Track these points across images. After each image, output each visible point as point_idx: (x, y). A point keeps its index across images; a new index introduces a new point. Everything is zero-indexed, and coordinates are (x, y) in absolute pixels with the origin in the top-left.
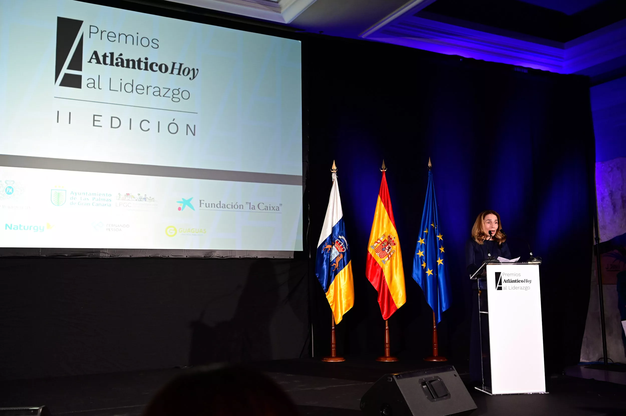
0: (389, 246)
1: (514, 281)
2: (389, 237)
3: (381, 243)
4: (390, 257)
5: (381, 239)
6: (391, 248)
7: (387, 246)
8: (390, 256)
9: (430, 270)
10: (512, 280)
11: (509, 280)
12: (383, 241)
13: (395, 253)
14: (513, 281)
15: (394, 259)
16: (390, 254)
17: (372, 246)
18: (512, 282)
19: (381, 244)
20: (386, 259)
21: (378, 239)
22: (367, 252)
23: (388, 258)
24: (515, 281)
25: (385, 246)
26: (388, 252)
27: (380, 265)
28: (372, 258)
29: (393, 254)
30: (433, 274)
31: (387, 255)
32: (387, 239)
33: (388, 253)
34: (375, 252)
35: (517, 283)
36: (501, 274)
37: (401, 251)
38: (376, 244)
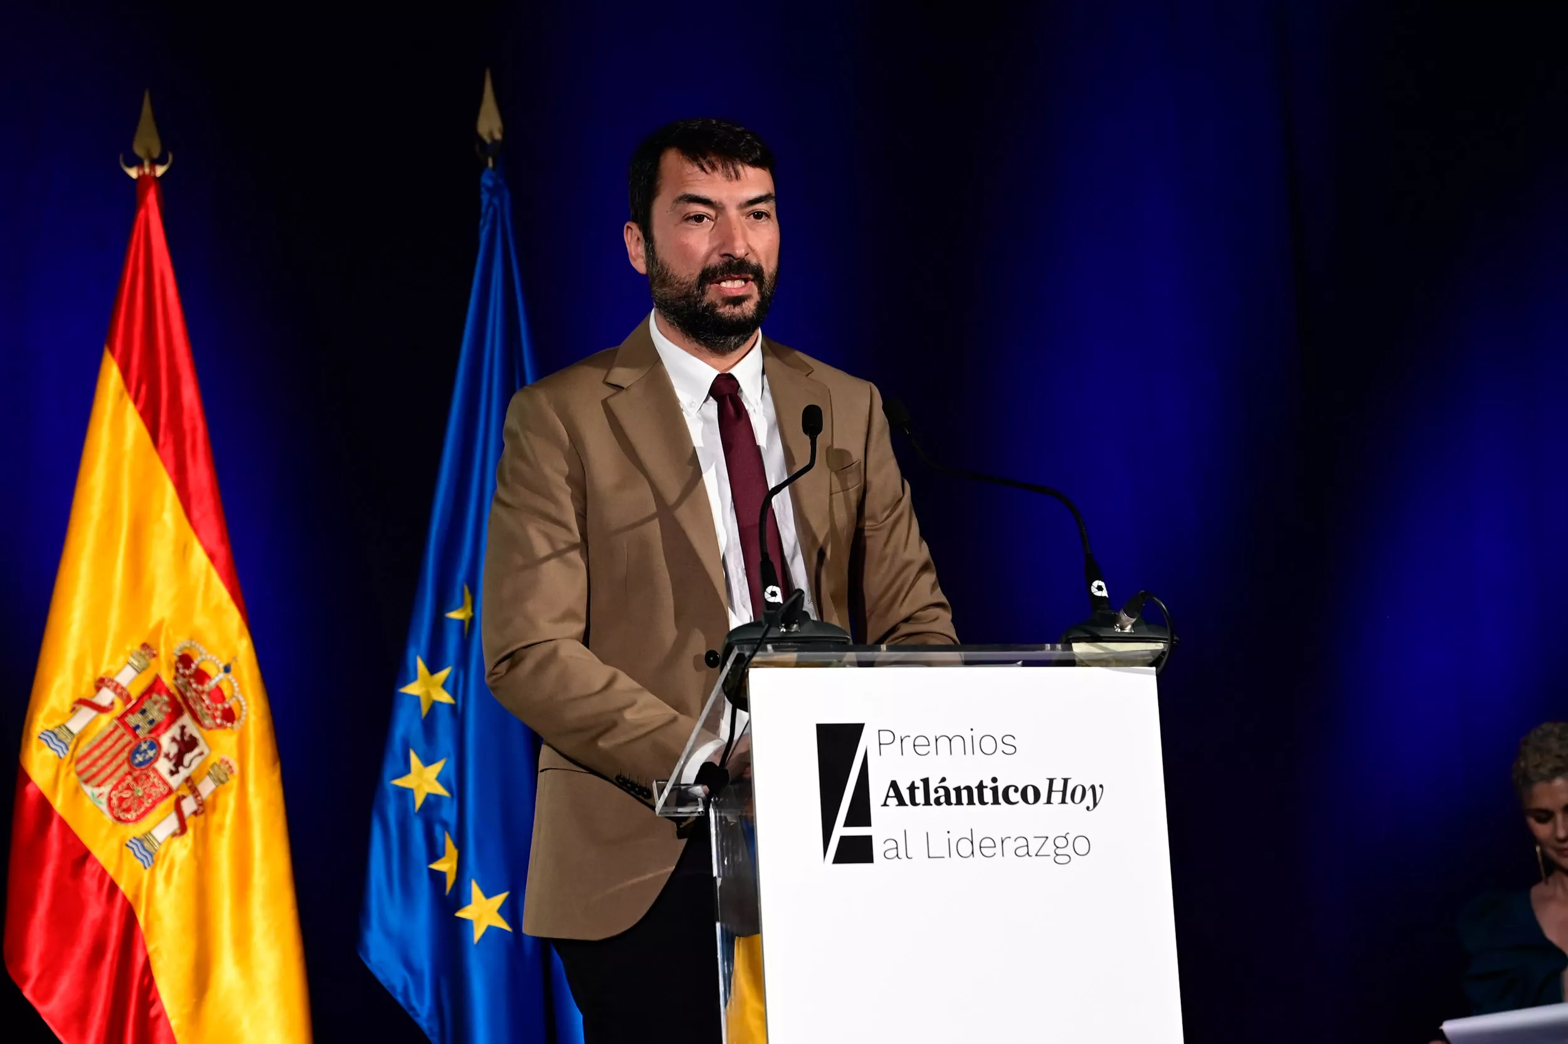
0: (183, 728)
1: (964, 793)
2: (185, 660)
3: (119, 709)
4: (195, 813)
5: (126, 677)
6: (202, 747)
7: (169, 726)
8: (189, 806)
9: (488, 895)
10: (951, 785)
11: (926, 781)
12: (135, 693)
13: (234, 782)
14: (958, 790)
15: (221, 827)
16: (194, 791)
17: (53, 736)
18: (953, 799)
19: (121, 718)
20: (161, 825)
21: (100, 683)
22: (17, 776)
23: (172, 823)
24: (974, 795)
25: (156, 728)
26: (172, 773)
27: (111, 871)
28: (55, 826)
29: (215, 794)
30: (505, 926)
31: (172, 799)
32: (167, 679)
33: (175, 781)
34: (73, 775)
35: (990, 807)
36: (867, 742)
37: (278, 765)
38: (86, 715)
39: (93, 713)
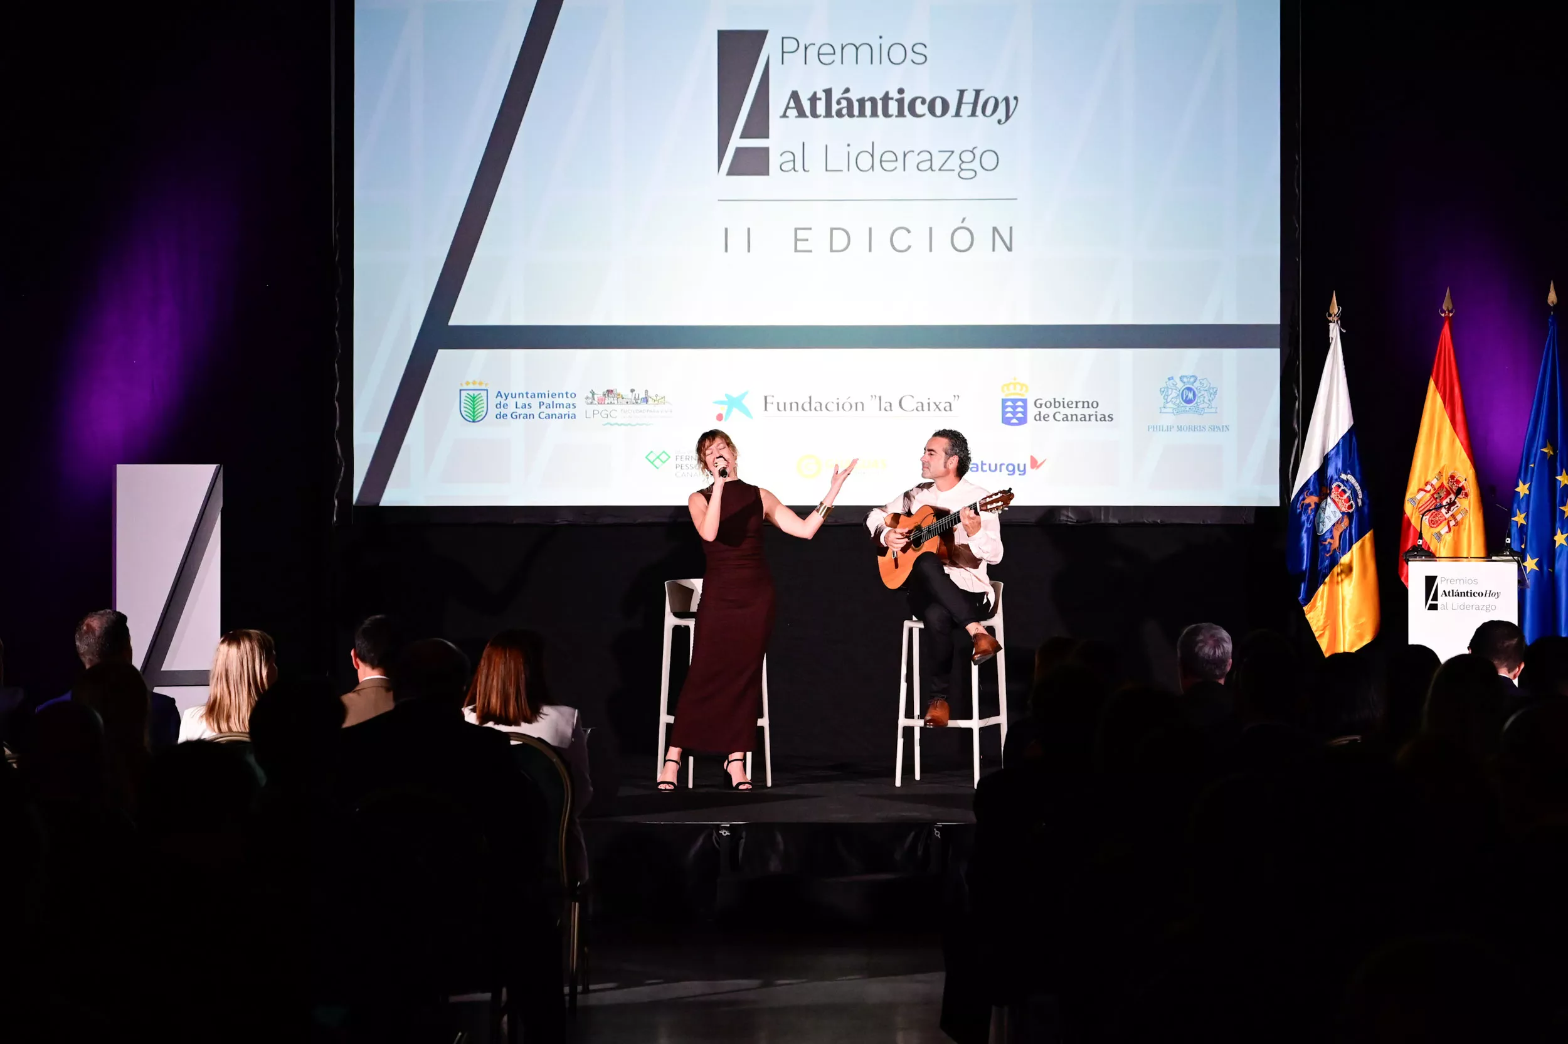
0: (1451, 499)
2: (1452, 477)
3: (1432, 492)
4: (1454, 525)
5: (1434, 482)
6: (1458, 504)
7: (1446, 498)
8: (1452, 523)
9: (1532, 559)
12: (1437, 488)
13: (1467, 516)
15: (1465, 529)
16: (1455, 519)
17: (1413, 500)
19: (1433, 495)
20: (1444, 529)
21: (1427, 484)
22: (1402, 511)
23: (1446, 529)
25: (1442, 499)
26: (1446, 513)
27: (1428, 542)
28: (1412, 528)
29: (1462, 519)
30: (1537, 569)
31: (1447, 521)
32: (1445, 484)
33: (1447, 516)
34: (1417, 512)
36: (1437, 580)
37: (1481, 511)
38: (1422, 493)
39: (1425, 493)
